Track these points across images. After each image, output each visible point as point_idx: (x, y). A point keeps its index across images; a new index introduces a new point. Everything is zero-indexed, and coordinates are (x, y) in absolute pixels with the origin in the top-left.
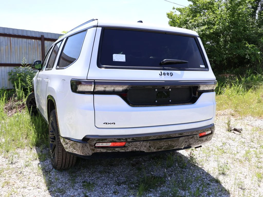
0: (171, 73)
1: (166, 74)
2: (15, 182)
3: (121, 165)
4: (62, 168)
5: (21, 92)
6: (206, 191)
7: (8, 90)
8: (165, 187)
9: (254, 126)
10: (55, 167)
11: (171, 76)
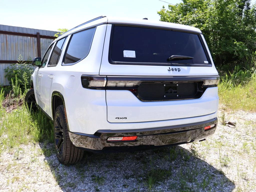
0: (178, 69)
1: (174, 70)
2: (24, 177)
3: (126, 159)
4: (69, 162)
5: (18, 89)
6: (211, 183)
7: (4, 87)
8: (172, 179)
9: (247, 120)
10: (61, 162)
11: (179, 72)
